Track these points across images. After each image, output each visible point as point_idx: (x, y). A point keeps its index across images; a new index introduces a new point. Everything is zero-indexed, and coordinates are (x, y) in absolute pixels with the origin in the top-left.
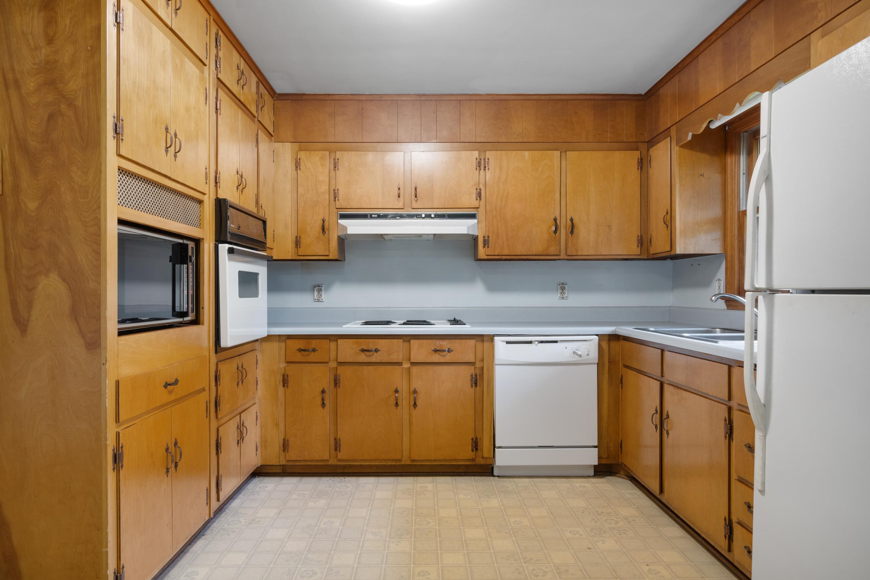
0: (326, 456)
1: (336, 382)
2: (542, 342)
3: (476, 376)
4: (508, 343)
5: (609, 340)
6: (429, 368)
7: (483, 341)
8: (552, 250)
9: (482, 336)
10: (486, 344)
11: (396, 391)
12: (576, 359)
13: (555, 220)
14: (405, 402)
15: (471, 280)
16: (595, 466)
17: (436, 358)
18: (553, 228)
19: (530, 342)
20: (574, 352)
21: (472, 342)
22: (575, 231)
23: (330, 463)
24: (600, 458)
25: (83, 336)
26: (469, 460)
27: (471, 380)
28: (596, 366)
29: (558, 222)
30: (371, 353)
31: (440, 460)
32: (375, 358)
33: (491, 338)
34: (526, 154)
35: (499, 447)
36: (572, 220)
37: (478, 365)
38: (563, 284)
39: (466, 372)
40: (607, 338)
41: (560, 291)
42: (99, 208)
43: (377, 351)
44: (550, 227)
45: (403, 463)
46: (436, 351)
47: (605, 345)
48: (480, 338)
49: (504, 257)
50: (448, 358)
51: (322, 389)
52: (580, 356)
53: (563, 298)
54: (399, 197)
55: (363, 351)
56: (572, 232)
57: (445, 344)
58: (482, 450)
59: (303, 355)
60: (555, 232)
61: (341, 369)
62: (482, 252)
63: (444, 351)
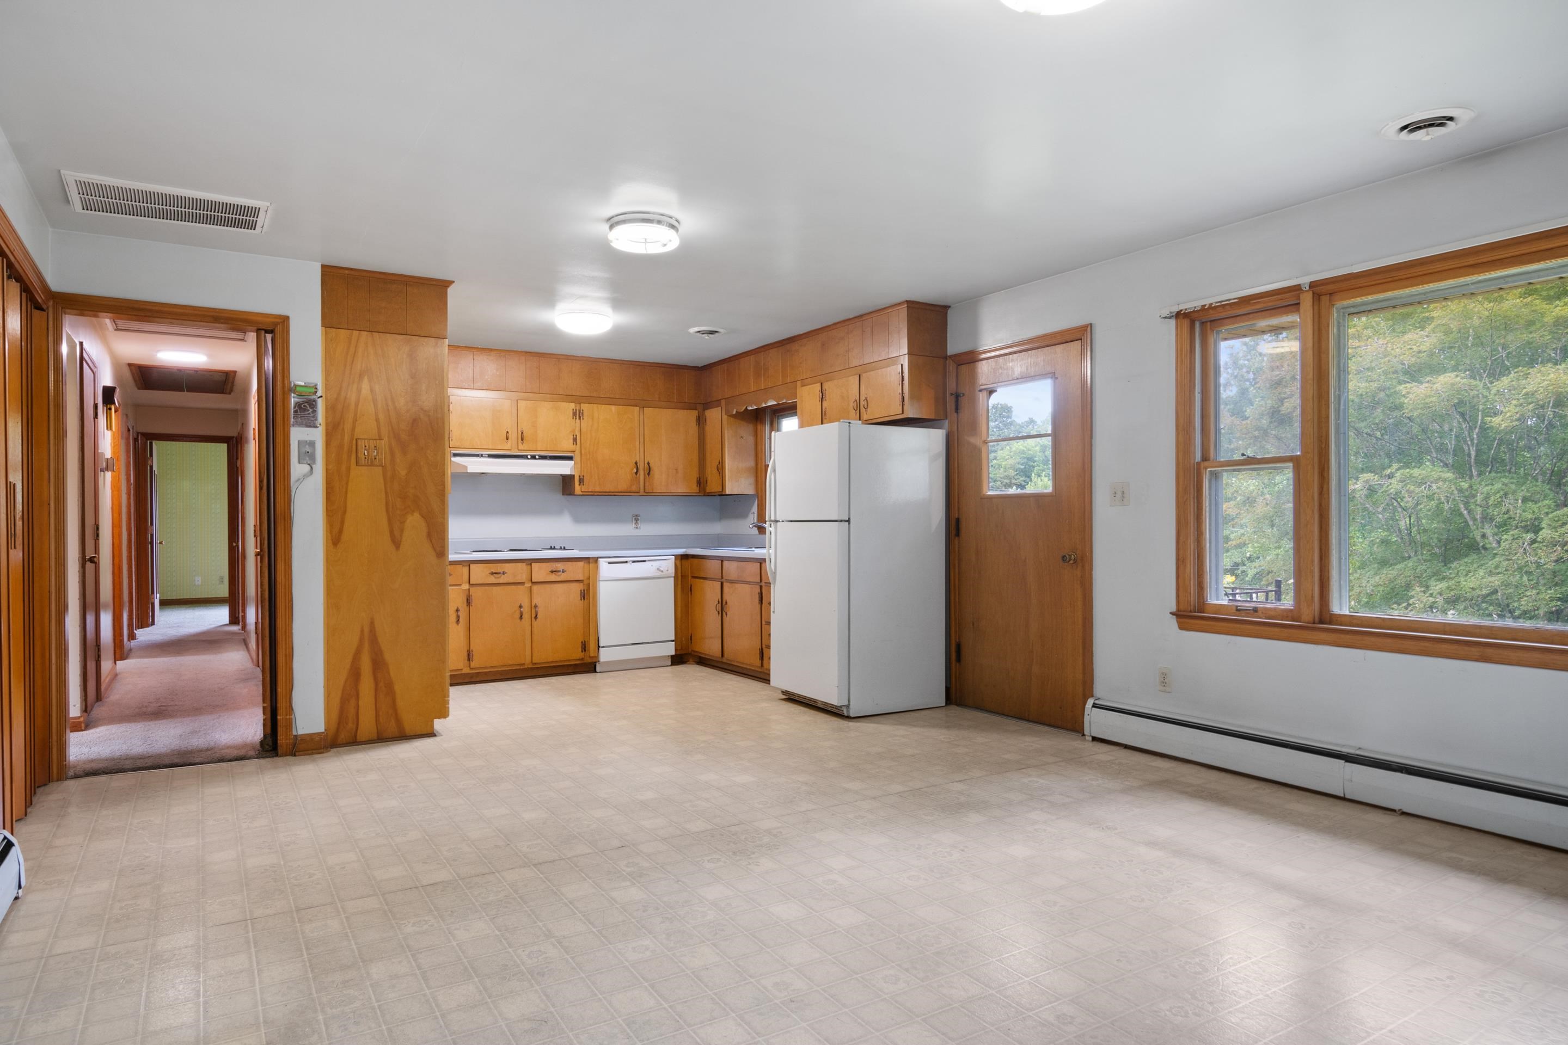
0: (460, 666)
1: (468, 602)
2: (634, 562)
3: (584, 591)
4: (609, 563)
5: (681, 559)
6: (547, 586)
7: (589, 563)
8: (634, 488)
9: (588, 558)
10: (592, 565)
11: (521, 607)
12: (659, 574)
13: (636, 463)
14: (526, 616)
15: (559, 512)
16: (672, 657)
17: (553, 578)
18: (635, 471)
19: (626, 562)
20: (658, 569)
21: (581, 564)
22: (651, 472)
23: (463, 672)
24: (676, 650)
25: (435, 550)
26: (579, 659)
27: (581, 595)
28: (673, 579)
29: (638, 465)
30: (499, 575)
31: (557, 662)
32: (503, 579)
33: (596, 560)
34: (613, 408)
35: (603, 647)
36: (648, 464)
37: (586, 582)
38: (637, 516)
39: (577, 588)
40: (680, 557)
41: (634, 522)
42: (444, 475)
43: (504, 573)
44: (632, 470)
45: (526, 667)
46: (552, 572)
47: (678, 562)
48: (587, 560)
49: (596, 494)
50: (563, 577)
51: (456, 608)
52: (662, 571)
53: (637, 528)
54: (507, 439)
55: (492, 573)
56: (649, 474)
57: (560, 566)
58: (589, 651)
60: (636, 473)
61: (473, 590)
62: (578, 489)
63: (559, 571)
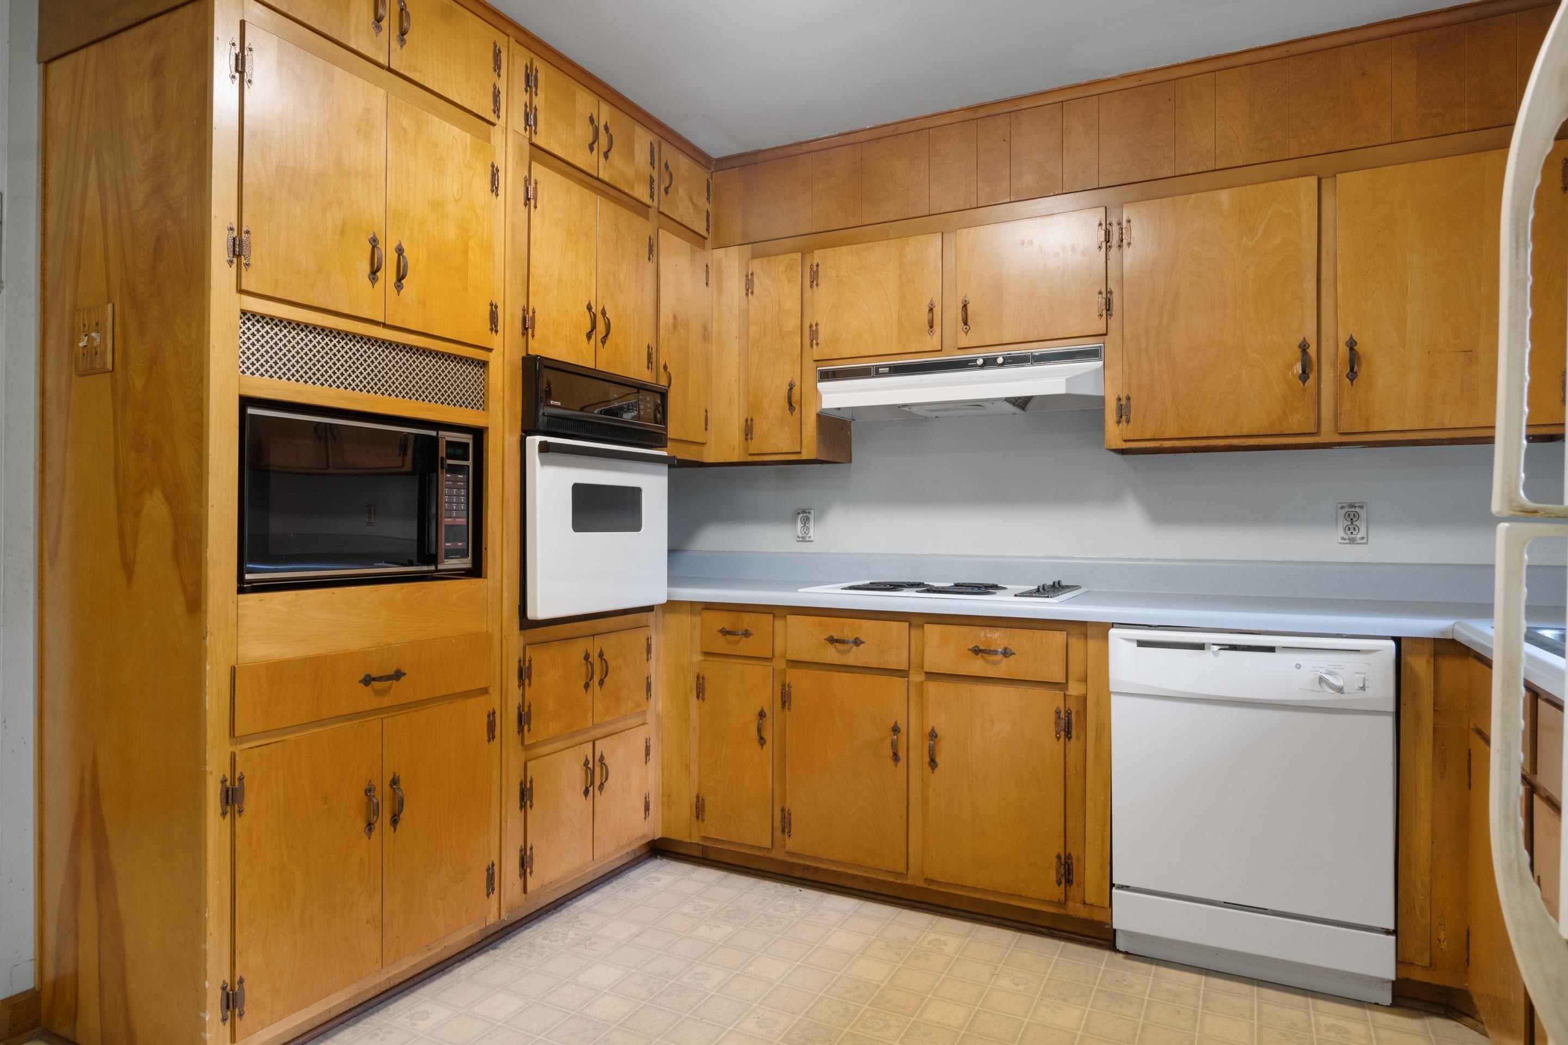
0: (766, 843)
1: (785, 699)
2: (1234, 648)
3: (1068, 714)
4: (1141, 644)
5: (1436, 655)
6: (964, 687)
7: (1085, 636)
8: (1298, 421)
9: (1084, 624)
10: (1093, 644)
11: (896, 730)
13: (1304, 347)
14: (918, 755)
16: (1392, 981)
17: (977, 666)
18: (1298, 368)
19: (1201, 647)
20: (1321, 680)
21: (1059, 637)
22: (1363, 371)
23: (774, 855)
24: (1400, 962)
25: (184, 590)
26: (1050, 903)
27: (1057, 724)
28: (1391, 718)
29: (1312, 351)
30: (846, 647)
31: (984, 891)
32: (854, 657)
33: (1102, 629)
34: (1225, 196)
35: (1122, 887)
36: (1352, 344)
37: (1074, 689)
38: (1352, 505)
39: (1048, 702)
40: (1429, 648)
41: (1343, 523)
42: (202, 380)
43: (857, 642)
44: (1290, 366)
45: (909, 882)
46: (977, 651)
48: (1080, 628)
49: (1167, 444)
50: (1003, 668)
51: (759, 710)
52: (1340, 690)
53: (1352, 541)
54: (931, 327)
55: (832, 640)
56: (1353, 374)
57: (997, 638)
58: (1082, 884)
59: (729, 642)
60: (1304, 375)
61: (793, 676)
62: (1114, 433)
63: (995, 652)
